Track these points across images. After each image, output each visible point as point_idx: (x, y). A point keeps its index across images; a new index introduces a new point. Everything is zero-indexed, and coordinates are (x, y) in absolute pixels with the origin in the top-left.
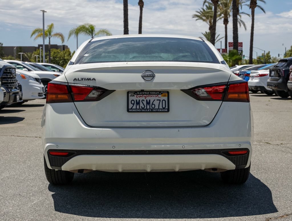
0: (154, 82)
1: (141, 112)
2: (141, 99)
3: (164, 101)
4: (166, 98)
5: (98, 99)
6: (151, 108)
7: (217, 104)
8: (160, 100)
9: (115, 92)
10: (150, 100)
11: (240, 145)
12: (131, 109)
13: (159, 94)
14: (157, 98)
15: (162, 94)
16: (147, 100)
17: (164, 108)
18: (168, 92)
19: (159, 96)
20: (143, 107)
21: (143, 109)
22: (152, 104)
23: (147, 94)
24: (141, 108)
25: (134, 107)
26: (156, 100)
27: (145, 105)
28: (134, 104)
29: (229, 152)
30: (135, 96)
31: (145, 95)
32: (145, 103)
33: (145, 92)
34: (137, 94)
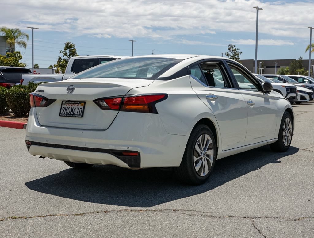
0: (73, 94)
1: (67, 116)
2: (69, 106)
3: (81, 109)
4: (82, 107)
5: (46, 105)
6: (73, 114)
7: (115, 113)
8: (79, 108)
9: (56, 101)
10: (73, 108)
11: (128, 148)
12: (62, 114)
13: (79, 104)
14: (78, 107)
15: (81, 103)
16: (71, 108)
17: (80, 115)
18: (85, 102)
19: (80, 105)
20: (68, 113)
21: (68, 114)
22: (74, 111)
23: (72, 103)
24: (67, 113)
25: (64, 113)
26: (77, 108)
27: (70, 112)
28: (64, 110)
29: (123, 153)
30: (66, 104)
31: (71, 104)
32: (70, 109)
33: (72, 101)
34: (67, 103)
